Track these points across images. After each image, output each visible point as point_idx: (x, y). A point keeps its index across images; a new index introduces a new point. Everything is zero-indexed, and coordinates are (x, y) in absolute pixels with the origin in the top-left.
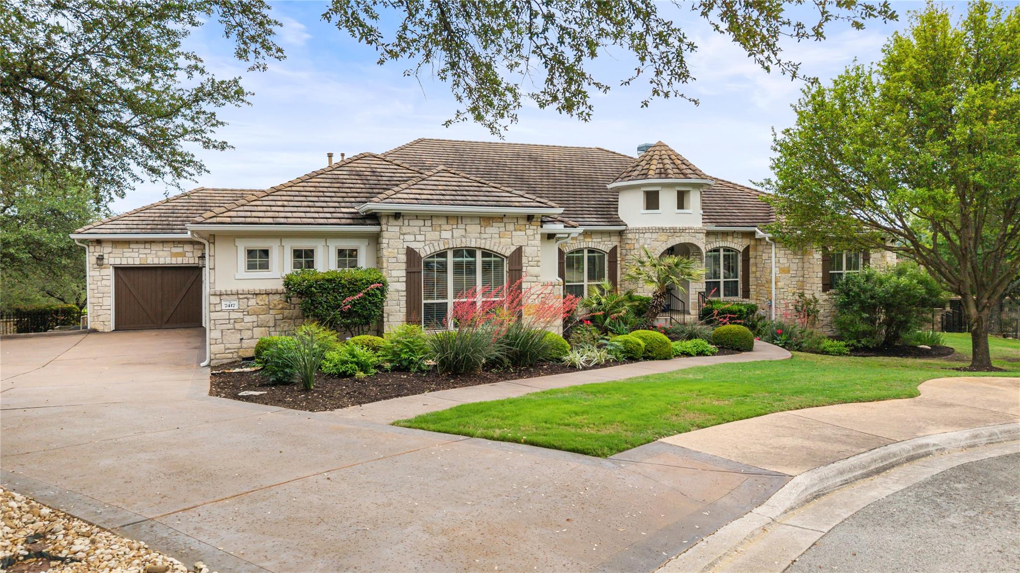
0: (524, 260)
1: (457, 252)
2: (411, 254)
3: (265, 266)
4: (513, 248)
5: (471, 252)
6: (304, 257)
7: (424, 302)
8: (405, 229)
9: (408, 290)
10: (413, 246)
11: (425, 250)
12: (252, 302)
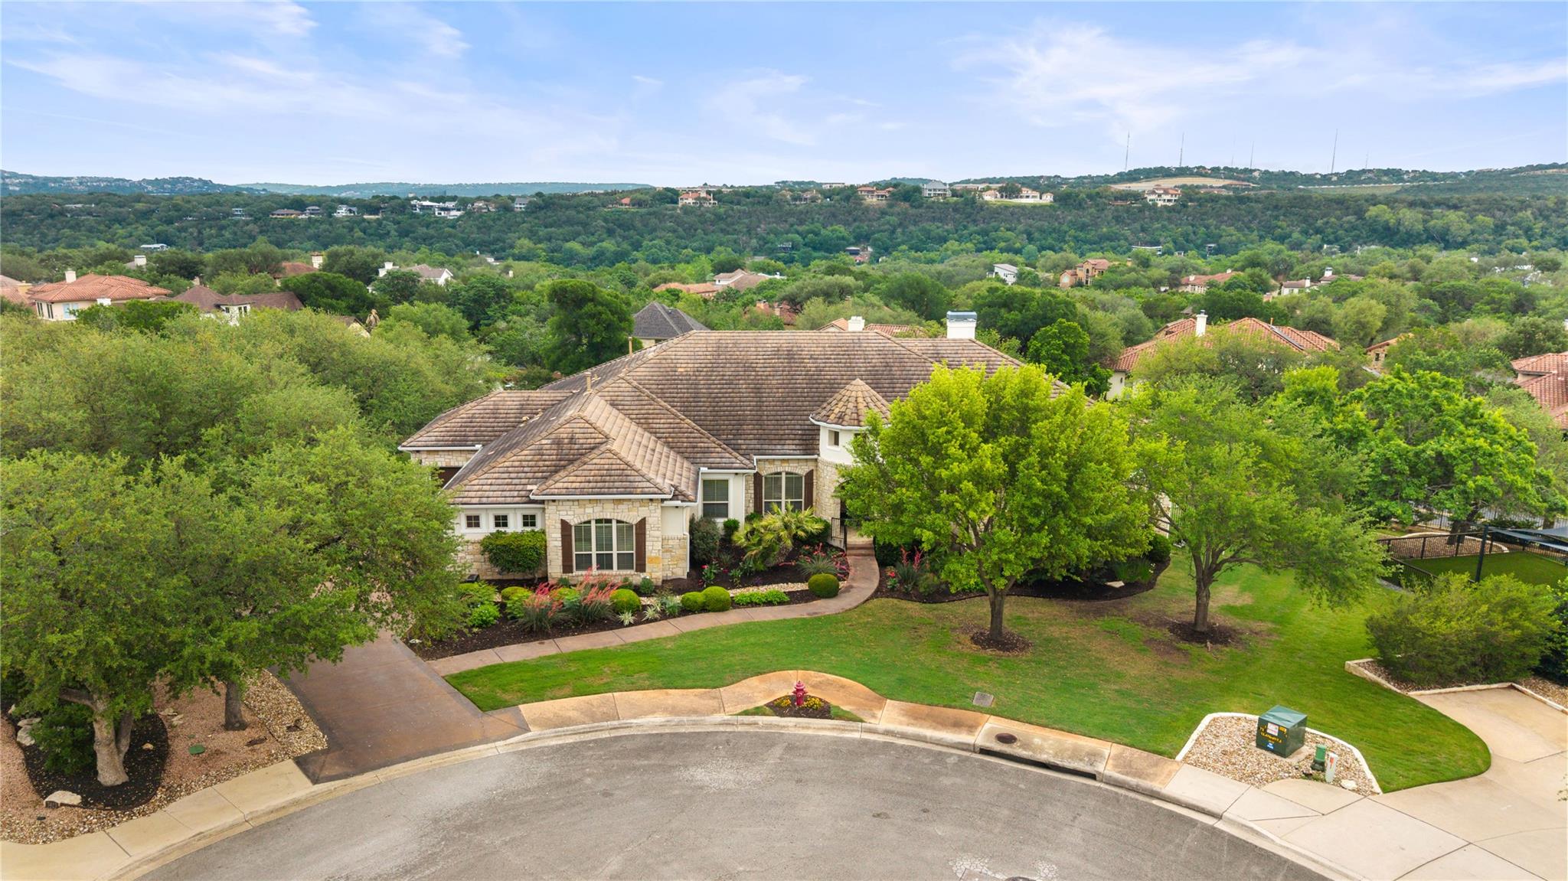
0: (647, 526)
1: (598, 521)
2: (565, 526)
3: (477, 525)
4: (639, 519)
5: (609, 521)
6: (501, 521)
7: (575, 553)
8: (560, 508)
9: (563, 546)
10: (565, 518)
11: (574, 521)
12: (470, 547)
